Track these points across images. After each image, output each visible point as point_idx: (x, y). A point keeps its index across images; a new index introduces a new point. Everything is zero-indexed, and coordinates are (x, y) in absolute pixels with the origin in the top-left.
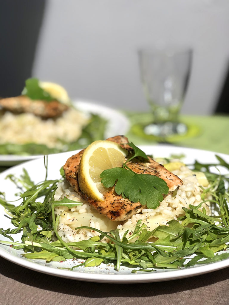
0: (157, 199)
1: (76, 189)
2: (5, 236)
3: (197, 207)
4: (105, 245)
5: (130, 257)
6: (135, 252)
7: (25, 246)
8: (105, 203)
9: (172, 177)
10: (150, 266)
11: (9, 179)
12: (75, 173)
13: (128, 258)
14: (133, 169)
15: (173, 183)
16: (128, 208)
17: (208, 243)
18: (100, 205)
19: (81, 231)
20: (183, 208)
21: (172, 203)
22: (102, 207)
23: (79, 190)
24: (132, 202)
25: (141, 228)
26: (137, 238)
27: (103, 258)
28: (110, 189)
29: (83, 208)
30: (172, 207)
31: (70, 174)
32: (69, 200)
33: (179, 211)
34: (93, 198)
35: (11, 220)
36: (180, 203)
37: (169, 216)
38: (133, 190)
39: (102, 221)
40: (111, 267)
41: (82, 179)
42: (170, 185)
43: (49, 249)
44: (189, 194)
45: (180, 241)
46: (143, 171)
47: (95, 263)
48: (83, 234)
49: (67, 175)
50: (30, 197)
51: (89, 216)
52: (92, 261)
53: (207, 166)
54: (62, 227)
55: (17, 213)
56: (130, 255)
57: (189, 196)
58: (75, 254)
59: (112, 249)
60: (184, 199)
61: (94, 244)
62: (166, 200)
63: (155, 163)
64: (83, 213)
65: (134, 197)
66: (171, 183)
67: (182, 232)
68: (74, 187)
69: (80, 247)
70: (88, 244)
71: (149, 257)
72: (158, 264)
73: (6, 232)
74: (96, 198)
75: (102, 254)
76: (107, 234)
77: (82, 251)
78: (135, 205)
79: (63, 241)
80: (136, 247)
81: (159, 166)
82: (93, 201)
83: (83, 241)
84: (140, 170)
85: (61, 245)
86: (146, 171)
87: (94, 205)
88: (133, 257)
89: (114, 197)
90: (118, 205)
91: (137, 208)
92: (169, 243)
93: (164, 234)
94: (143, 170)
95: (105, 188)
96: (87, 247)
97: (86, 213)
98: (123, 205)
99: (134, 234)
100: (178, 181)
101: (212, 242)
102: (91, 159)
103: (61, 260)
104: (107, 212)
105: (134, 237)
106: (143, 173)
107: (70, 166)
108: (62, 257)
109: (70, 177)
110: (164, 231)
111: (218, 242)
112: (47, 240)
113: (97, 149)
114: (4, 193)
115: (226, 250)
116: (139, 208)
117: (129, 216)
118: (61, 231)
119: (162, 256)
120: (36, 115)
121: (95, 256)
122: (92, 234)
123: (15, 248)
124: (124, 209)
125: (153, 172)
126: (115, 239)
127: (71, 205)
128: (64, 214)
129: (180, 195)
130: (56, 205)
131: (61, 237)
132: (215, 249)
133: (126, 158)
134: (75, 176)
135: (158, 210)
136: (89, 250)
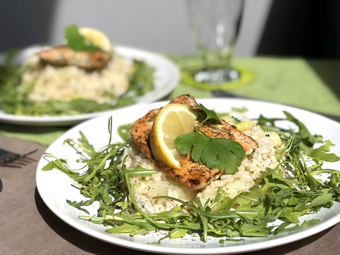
0: (234, 164)
1: (149, 156)
2: (79, 209)
3: (274, 169)
4: (188, 215)
5: (216, 227)
6: (220, 221)
7: (104, 220)
8: (183, 171)
9: (247, 140)
10: (236, 235)
11: (66, 144)
12: (145, 138)
13: (214, 228)
14: (205, 132)
15: (249, 145)
16: (207, 175)
17: (290, 208)
18: (177, 173)
19: (159, 201)
20: (261, 171)
21: (249, 167)
22: (180, 175)
23: (153, 157)
24: (210, 168)
25: (221, 196)
26: (218, 205)
27: (187, 229)
28: (186, 156)
29: (158, 176)
30: (249, 171)
31: (139, 140)
32: (143, 168)
33: (257, 174)
34: (169, 165)
35: (80, 190)
36: (257, 166)
37: (248, 180)
38: (210, 156)
39: (179, 189)
40: (197, 238)
41: (156, 146)
42: (246, 149)
43: (130, 222)
44: (265, 156)
45: (261, 207)
46: (216, 134)
47: (181, 234)
48: (162, 204)
49: (137, 141)
50: (98, 165)
51: (165, 184)
52: (177, 233)
53: (272, 121)
54: (139, 197)
55: (85, 183)
56: (215, 225)
57: (265, 158)
58: (156, 225)
59: (196, 219)
60: (261, 162)
61: (176, 214)
62: (244, 164)
63: (227, 124)
64: (158, 181)
65: (212, 163)
66: (246, 146)
67: (264, 198)
68: (146, 154)
69: (162, 218)
70: (171, 215)
71: (234, 225)
72: (245, 233)
73: (80, 205)
74: (173, 166)
75: (186, 224)
76: (188, 203)
77: (164, 222)
78: (214, 172)
79: (143, 213)
80: (222, 217)
81: (232, 128)
82: (170, 169)
83: (164, 212)
84: (214, 133)
85: (141, 217)
86: (220, 135)
87: (171, 173)
88: (219, 227)
89: (190, 164)
90: (196, 172)
91: (216, 174)
92: (250, 209)
93: (245, 200)
94: (216, 132)
95: (180, 155)
96: (169, 218)
97: (161, 180)
98: (201, 172)
99: (215, 202)
100: (253, 144)
101: (296, 207)
102: (164, 124)
103: (144, 233)
104: (186, 180)
105: (215, 205)
106: (217, 136)
107: (139, 131)
108: (144, 230)
109: (140, 143)
110: (245, 197)
111: (302, 207)
112: (127, 213)
113: (169, 113)
114: (66, 160)
115: (308, 214)
116: (217, 174)
117: (208, 183)
118: (138, 202)
119: (248, 224)
120: (80, 68)
121: (180, 227)
122: (171, 203)
123: (94, 222)
124: (203, 176)
125: (227, 134)
126: (198, 209)
127: (145, 174)
128: (139, 184)
129: (256, 158)
130: (129, 175)
131: (141, 208)
132: (298, 213)
133: (197, 120)
134: (145, 142)
135: (236, 175)
136: (172, 221)
